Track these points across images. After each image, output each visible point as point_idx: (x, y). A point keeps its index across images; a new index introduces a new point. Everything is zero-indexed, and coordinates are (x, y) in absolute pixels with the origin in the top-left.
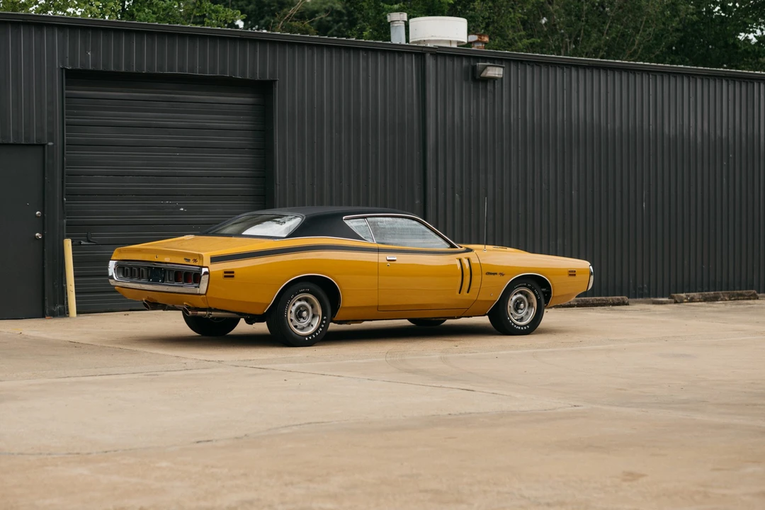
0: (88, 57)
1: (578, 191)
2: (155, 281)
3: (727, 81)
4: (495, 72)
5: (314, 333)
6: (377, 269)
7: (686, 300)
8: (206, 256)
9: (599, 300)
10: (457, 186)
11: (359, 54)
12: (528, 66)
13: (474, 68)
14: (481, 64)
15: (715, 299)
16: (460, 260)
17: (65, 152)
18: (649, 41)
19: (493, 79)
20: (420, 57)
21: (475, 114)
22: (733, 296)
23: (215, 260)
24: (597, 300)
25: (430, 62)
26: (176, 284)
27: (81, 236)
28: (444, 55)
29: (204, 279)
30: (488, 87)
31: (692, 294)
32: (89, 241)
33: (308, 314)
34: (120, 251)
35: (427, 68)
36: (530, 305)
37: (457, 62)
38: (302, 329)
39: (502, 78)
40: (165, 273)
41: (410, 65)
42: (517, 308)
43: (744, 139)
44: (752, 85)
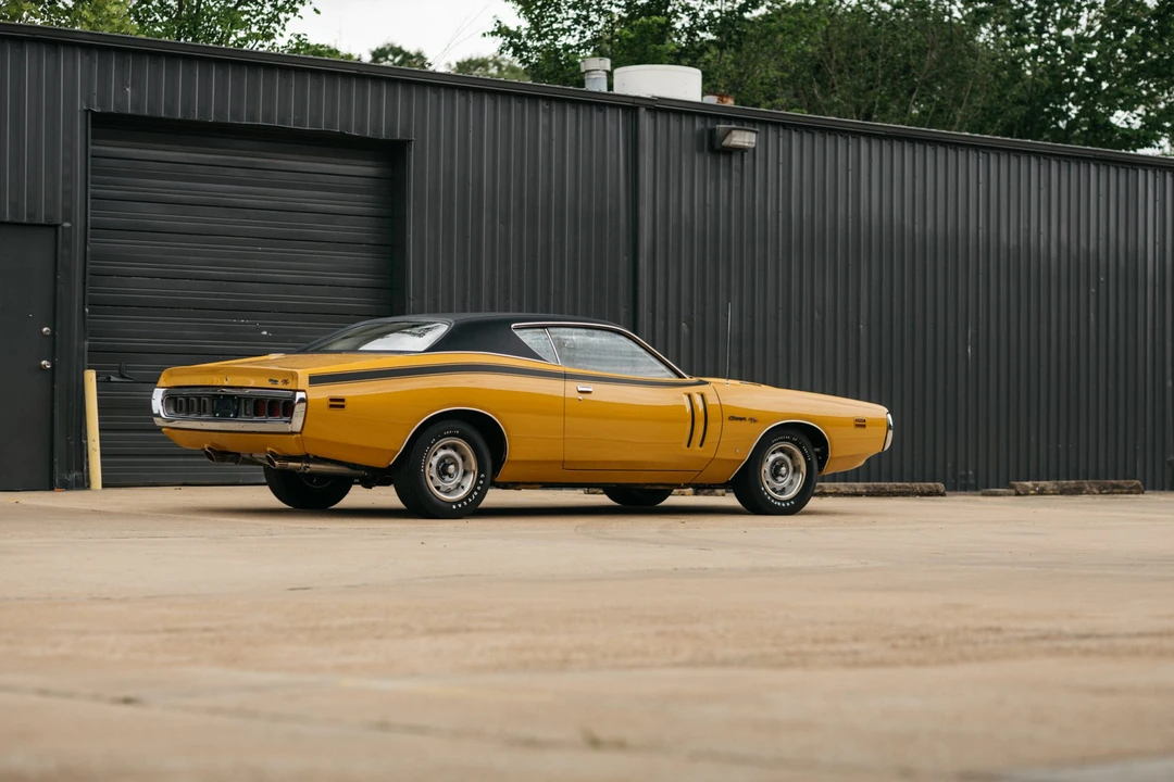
0: (127, 93)
1: (869, 325)
2: (224, 417)
3: (1097, 165)
4: (743, 138)
5: (466, 498)
6: (562, 408)
7: (1032, 492)
8: (303, 375)
9: (900, 487)
10: (684, 311)
11: (537, 106)
12: (794, 133)
13: (712, 132)
14: (722, 126)
15: (1077, 491)
16: (689, 396)
17: (89, 239)
18: (977, 117)
19: (742, 150)
20: (630, 114)
21: (713, 202)
22: (1105, 488)
23: (315, 380)
24: (897, 487)
25: (645, 120)
26: (255, 419)
27: (112, 368)
28: (667, 111)
29: (299, 409)
30: (734, 164)
31: (1042, 483)
32: (123, 377)
33: (457, 470)
34: (171, 375)
35: (641, 129)
36: (796, 470)
37: (686, 123)
38: (448, 492)
39: (754, 149)
40: (239, 404)
41: (615, 123)
42: (775, 474)
43: (1122, 255)
44: (1134, 172)
